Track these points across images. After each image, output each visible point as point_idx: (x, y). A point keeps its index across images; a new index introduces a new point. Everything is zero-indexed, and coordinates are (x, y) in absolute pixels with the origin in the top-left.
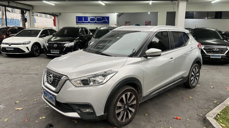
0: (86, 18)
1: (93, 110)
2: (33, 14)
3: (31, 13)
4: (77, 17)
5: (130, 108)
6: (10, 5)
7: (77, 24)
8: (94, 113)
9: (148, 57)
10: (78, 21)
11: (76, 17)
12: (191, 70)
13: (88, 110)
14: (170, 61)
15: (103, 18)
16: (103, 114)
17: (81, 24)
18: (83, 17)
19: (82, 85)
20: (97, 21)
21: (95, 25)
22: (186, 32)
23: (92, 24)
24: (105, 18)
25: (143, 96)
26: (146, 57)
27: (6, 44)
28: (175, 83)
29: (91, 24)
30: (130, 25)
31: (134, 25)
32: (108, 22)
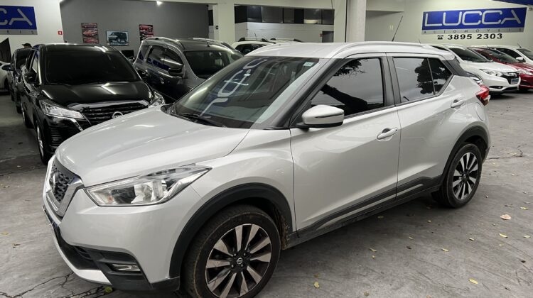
1: (140, 267)
5: (249, 269)
8: (141, 276)
9: (312, 129)
12: (452, 162)
13: (130, 268)
14: (380, 136)
15: (12, 10)
16: (167, 277)
19: (115, 203)
22: (442, 59)
24: (19, 10)
25: (294, 230)
26: (305, 128)
28: (399, 194)
30: (96, 35)
31: (109, 33)
32: (31, 24)
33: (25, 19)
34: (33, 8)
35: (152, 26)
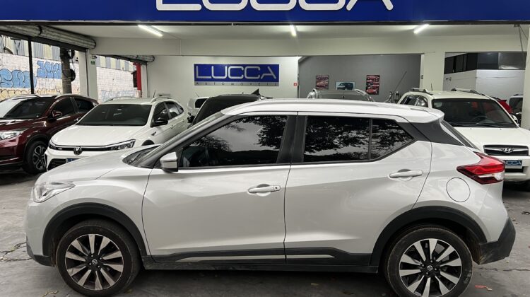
0: (219, 70)
2: (93, 60)
3: (89, 56)
4: (197, 67)
6: (42, 35)
7: (197, 84)
10: (199, 75)
11: (195, 65)
15: (264, 68)
16: (42, 254)
17: (206, 84)
18: (211, 65)
20: (247, 76)
21: (242, 85)
23: (235, 83)
24: (269, 68)
25: (148, 254)
27: (64, 149)
29: (232, 84)
30: (327, 85)
31: (338, 84)
32: (275, 78)
33: (272, 74)
34: (278, 65)
35: (379, 76)
